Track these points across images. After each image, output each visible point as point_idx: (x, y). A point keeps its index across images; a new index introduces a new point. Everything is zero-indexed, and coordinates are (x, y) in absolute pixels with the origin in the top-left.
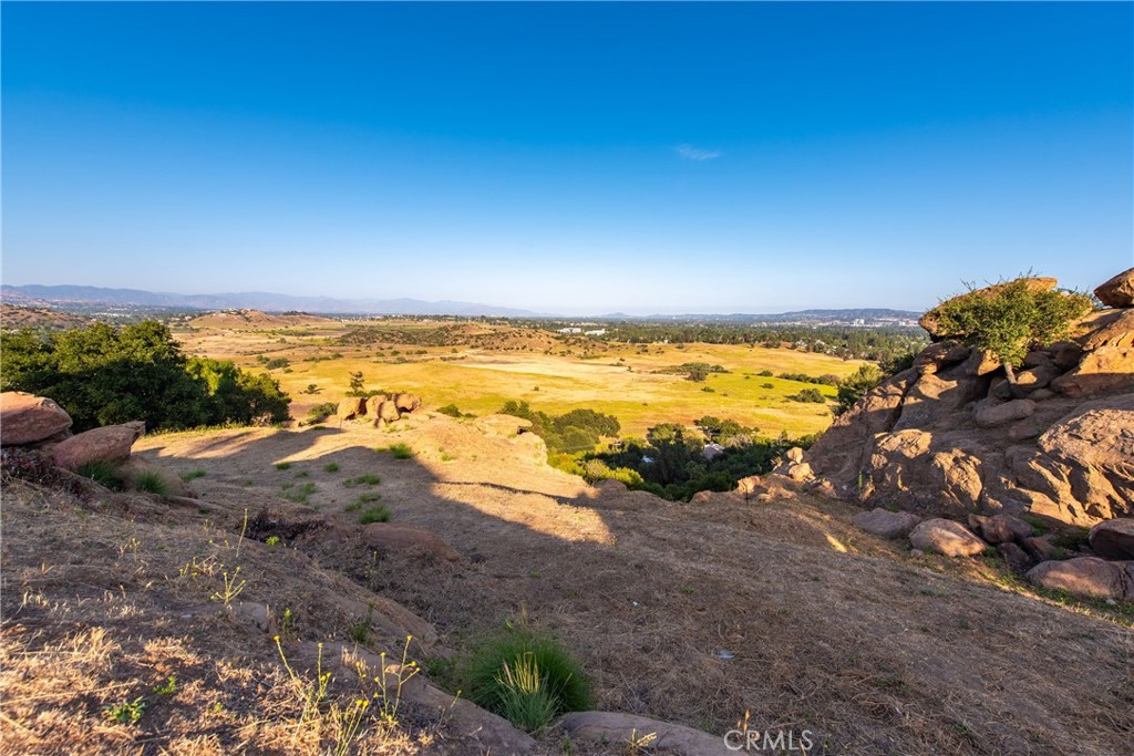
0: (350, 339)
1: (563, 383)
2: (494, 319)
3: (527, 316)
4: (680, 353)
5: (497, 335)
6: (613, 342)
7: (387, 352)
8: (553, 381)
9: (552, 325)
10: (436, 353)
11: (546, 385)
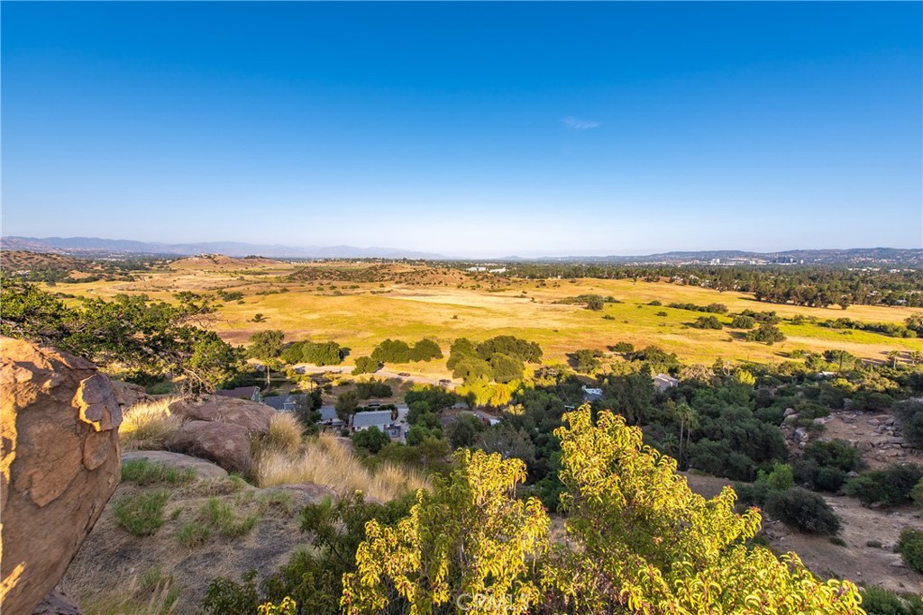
0: (296, 277)
1: (478, 312)
2: (414, 261)
3: (440, 259)
4: (573, 287)
5: (418, 272)
6: (513, 278)
7: (326, 288)
8: (469, 310)
9: (461, 266)
10: (367, 287)
11: (464, 314)
